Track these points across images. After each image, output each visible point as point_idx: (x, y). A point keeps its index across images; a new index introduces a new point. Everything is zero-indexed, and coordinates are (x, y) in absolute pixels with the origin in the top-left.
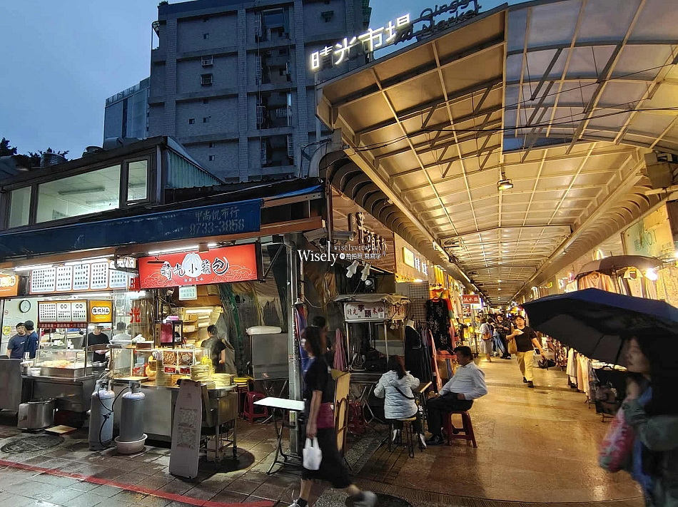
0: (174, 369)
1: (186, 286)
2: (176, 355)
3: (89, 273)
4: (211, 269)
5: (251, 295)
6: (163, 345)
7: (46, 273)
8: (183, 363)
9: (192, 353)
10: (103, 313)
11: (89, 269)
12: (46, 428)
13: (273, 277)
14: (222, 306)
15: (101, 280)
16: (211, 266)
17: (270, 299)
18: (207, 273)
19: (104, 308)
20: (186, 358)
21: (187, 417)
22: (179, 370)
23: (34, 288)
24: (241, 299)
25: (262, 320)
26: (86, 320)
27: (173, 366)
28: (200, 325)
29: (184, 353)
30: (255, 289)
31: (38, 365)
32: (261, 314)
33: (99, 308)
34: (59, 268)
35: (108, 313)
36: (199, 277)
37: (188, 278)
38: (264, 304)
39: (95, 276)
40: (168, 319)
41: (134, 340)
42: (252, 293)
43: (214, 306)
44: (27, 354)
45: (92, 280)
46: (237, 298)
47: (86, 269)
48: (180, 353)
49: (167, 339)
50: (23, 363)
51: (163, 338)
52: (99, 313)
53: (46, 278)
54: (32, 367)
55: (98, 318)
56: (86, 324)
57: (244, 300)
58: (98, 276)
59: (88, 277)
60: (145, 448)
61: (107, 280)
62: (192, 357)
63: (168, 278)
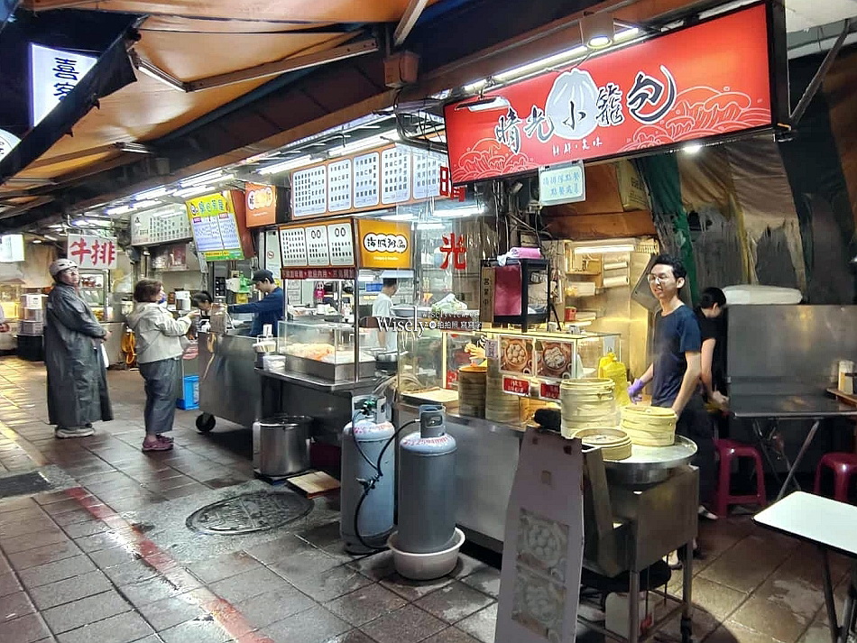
0: (525, 384)
1: (556, 168)
2: (529, 346)
3: (377, 171)
4: (625, 110)
5: (727, 212)
6: (500, 321)
7: (313, 179)
8: (547, 370)
9: (569, 345)
10: (391, 249)
11: (377, 163)
12: (292, 475)
13: (782, 170)
14: (655, 237)
15: (398, 184)
16: (623, 101)
17: (774, 221)
18: (614, 121)
19: (392, 238)
20: (554, 358)
21: (541, 541)
22: (538, 387)
23: (299, 209)
24: (702, 221)
25: (753, 273)
26: (353, 263)
27: (525, 377)
28: (607, 282)
29: (551, 345)
30: (736, 199)
31: (281, 350)
32: (749, 258)
33: (381, 237)
34: (330, 166)
35: (402, 249)
36: (590, 138)
37: (561, 142)
38: (759, 233)
39: (389, 177)
40: (510, 254)
41: (438, 306)
42: (730, 205)
43: (637, 236)
44: (268, 328)
45: (384, 186)
46: (693, 218)
47: (373, 163)
48: (539, 344)
49: (509, 307)
50: (258, 344)
51: (499, 304)
52: (382, 248)
53: (313, 188)
54: (273, 354)
55: (380, 259)
56: (352, 272)
57: (709, 223)
58: (393, 176)
59: (377, 180)
60: (459, 564)
61: (408, 183)
62: (569, 357)
63: (513, 148)
